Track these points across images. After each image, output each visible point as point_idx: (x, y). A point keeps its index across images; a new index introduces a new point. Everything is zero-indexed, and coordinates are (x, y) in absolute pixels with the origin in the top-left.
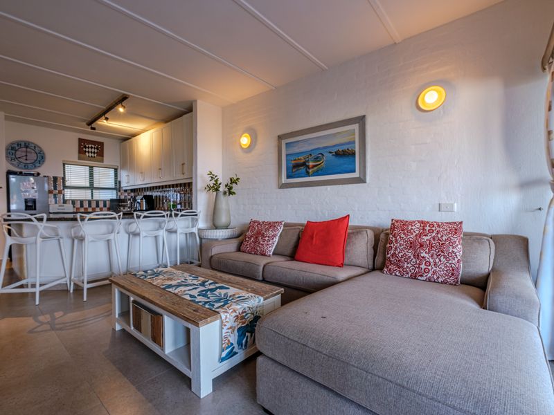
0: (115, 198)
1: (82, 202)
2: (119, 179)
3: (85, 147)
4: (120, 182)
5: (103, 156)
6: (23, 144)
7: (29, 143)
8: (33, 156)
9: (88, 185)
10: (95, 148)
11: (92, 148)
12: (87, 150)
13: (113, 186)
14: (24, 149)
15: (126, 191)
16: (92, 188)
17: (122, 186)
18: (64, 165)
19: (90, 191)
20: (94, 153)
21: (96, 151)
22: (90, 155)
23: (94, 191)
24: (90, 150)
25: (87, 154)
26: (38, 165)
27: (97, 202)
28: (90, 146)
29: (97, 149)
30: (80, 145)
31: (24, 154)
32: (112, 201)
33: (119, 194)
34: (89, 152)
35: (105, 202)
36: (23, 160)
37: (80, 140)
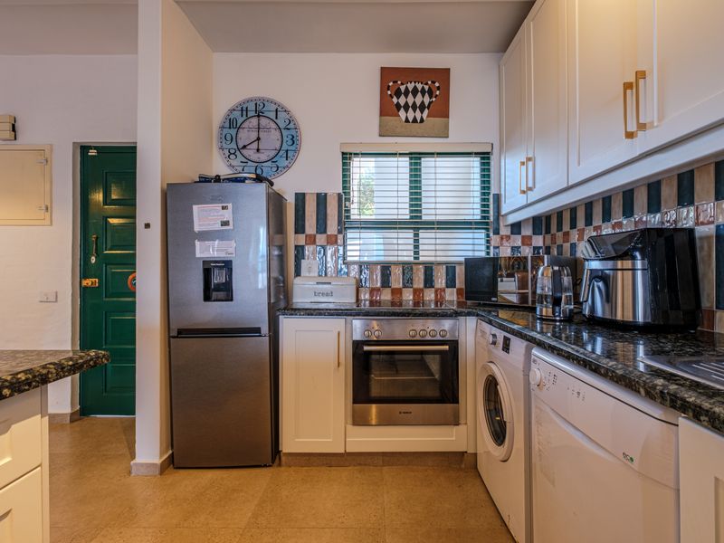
0: (483, 254)
1: (386, 269)
2: (493, 191)
3: (398, 93)
4: (498, 198)
5: (446, 116)
6: (252, 107)
7: (264, 101)
8: (271, 140)
9: (405, 214)
10: (423, 92)
11: (415, 92)
12: (402, 101)
13: (476, 215)
14: (254, 121)
15: (516, 228)
16: (416, 223)
17: (503, 212)
18: (346, 157)
19: (410, 234)
20: (422, 108)
21: (427, 100)
22: (411, 115)
23: (422, 234)
24: (410, 100)
25: (402, 113)
26: (282, 162)
27: (429, 269)
28: (411, 86)
29: (431, 93)
30: (384, 87)
31: (254, 136)
32: (471, 264)
33: (495, 240)
34: (406, 107)
35: (450, 269)
36: (250, 153)
37: (387, 73)
